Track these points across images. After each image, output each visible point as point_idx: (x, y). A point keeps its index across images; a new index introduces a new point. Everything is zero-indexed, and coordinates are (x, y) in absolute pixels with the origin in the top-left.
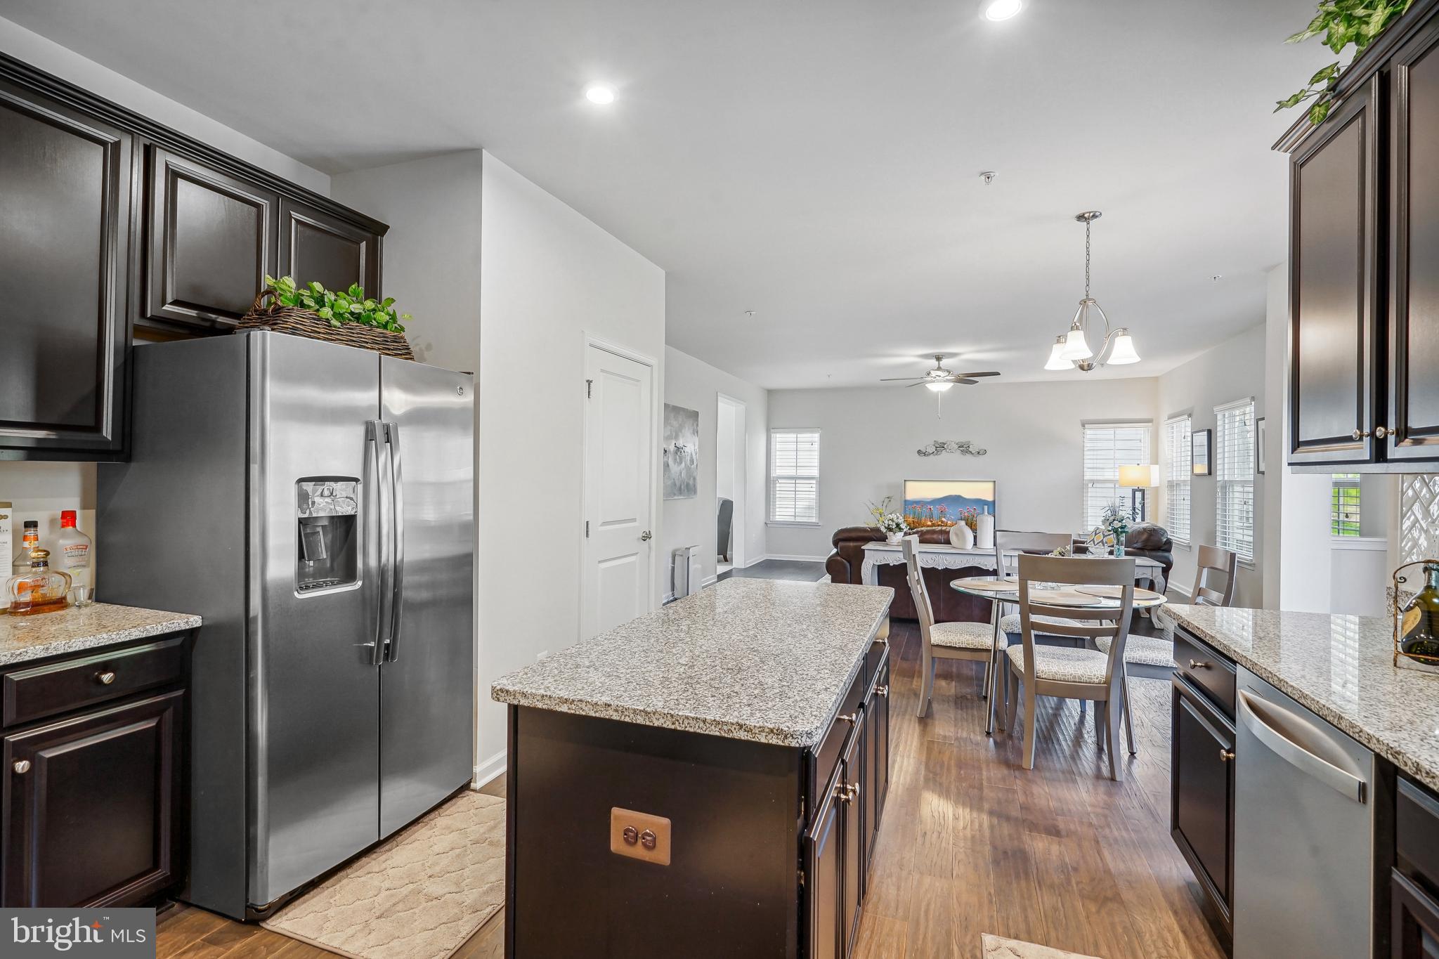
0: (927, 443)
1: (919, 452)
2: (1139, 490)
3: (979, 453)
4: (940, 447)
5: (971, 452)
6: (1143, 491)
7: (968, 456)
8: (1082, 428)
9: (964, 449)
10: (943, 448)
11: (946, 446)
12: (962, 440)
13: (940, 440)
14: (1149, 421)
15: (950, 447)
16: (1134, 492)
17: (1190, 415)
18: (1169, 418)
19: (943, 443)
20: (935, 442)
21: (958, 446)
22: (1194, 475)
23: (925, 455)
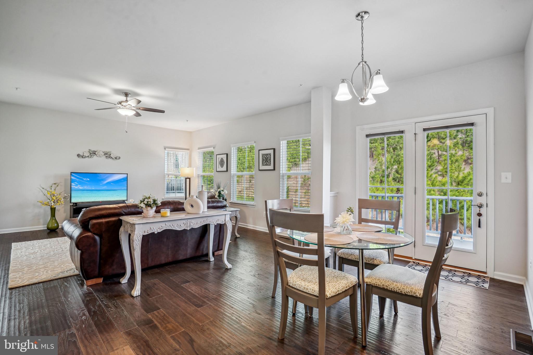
0: (84, 150)
1: (78, 155)
2: (188, 178)
3: (116, 158)
4: (93, 153)
5: (112, 157)
6: (190, 179)
7: (110, 160)
8: (164, 150)
9: (108, 155)
10: (95, 154)
11: (96, 153)
12: (107, 150)
13: (93, 149)
14: (188, 149)
15: (99, 154)
16: (186, 179)
17: (214, 148)
18: (199, 149)
19: (95, 151)
20: (89, 149)
21: (104, 154)
22: (217, 171)
23: (83, 158)
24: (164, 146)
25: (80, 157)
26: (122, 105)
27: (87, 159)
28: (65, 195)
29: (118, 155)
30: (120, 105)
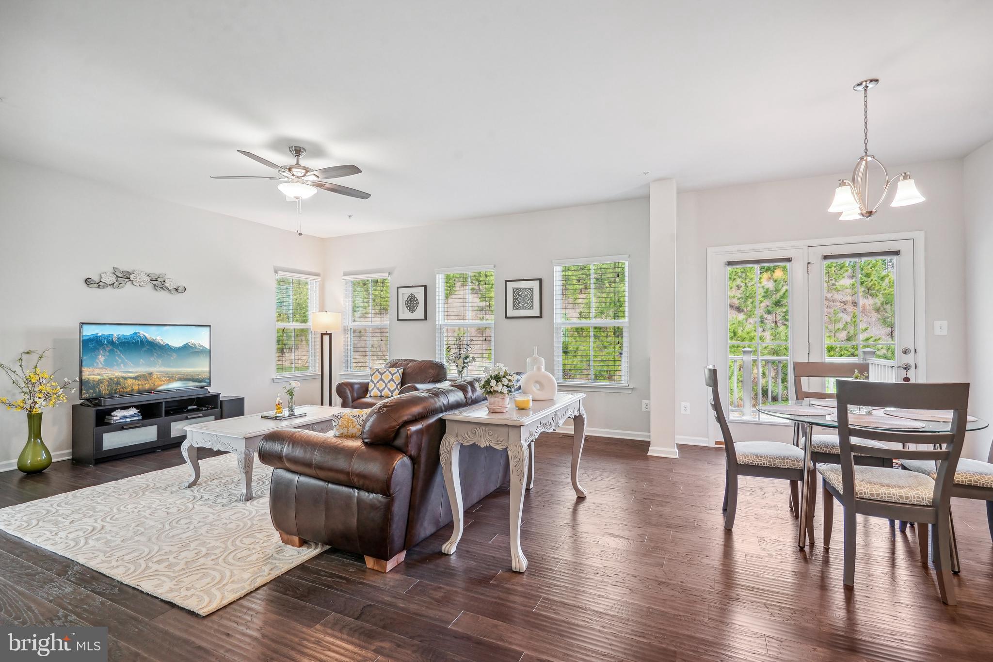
0: (102, 269)
1: (88, 282)
2: (326, 334)
3: (177, 290)
4: (124, 277)
5: (167, 288)
6: (330, 335)
7: (163, 294)
8: (274, 274)
9: (158, 283)
10: (129, 278)
11: (132, 277)
12: (156, 271)
13: (124, 267)
14: (318, 275)
15: (138, 278)
16: (322, 335)
17: (389, 274)
18: (346, 274)
19: (128, 272)
20: (114, 267)
21: (149, 279)
22: (398, 320)
23: (99, 287)
24: (274, 266)
25: (91, 286)
26: (293, 175)
27: (109, 289)
28: (66, 379)
29: (182, 283)
30: (287, 173)
